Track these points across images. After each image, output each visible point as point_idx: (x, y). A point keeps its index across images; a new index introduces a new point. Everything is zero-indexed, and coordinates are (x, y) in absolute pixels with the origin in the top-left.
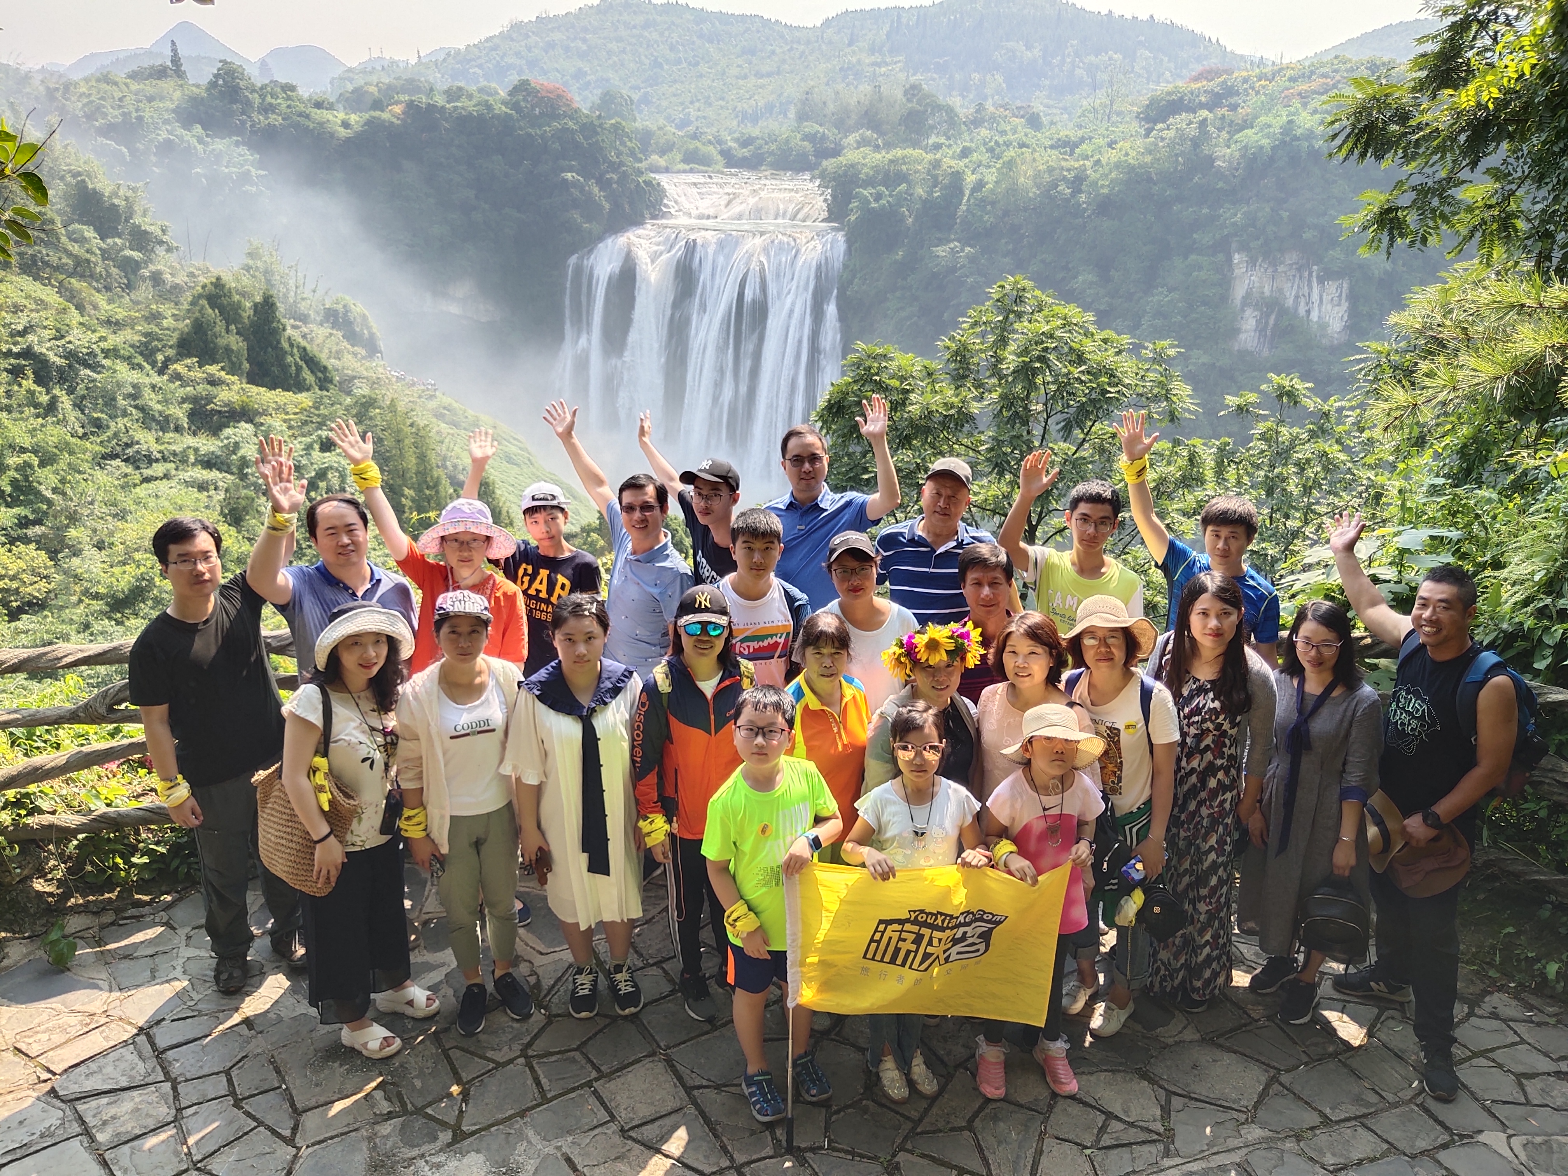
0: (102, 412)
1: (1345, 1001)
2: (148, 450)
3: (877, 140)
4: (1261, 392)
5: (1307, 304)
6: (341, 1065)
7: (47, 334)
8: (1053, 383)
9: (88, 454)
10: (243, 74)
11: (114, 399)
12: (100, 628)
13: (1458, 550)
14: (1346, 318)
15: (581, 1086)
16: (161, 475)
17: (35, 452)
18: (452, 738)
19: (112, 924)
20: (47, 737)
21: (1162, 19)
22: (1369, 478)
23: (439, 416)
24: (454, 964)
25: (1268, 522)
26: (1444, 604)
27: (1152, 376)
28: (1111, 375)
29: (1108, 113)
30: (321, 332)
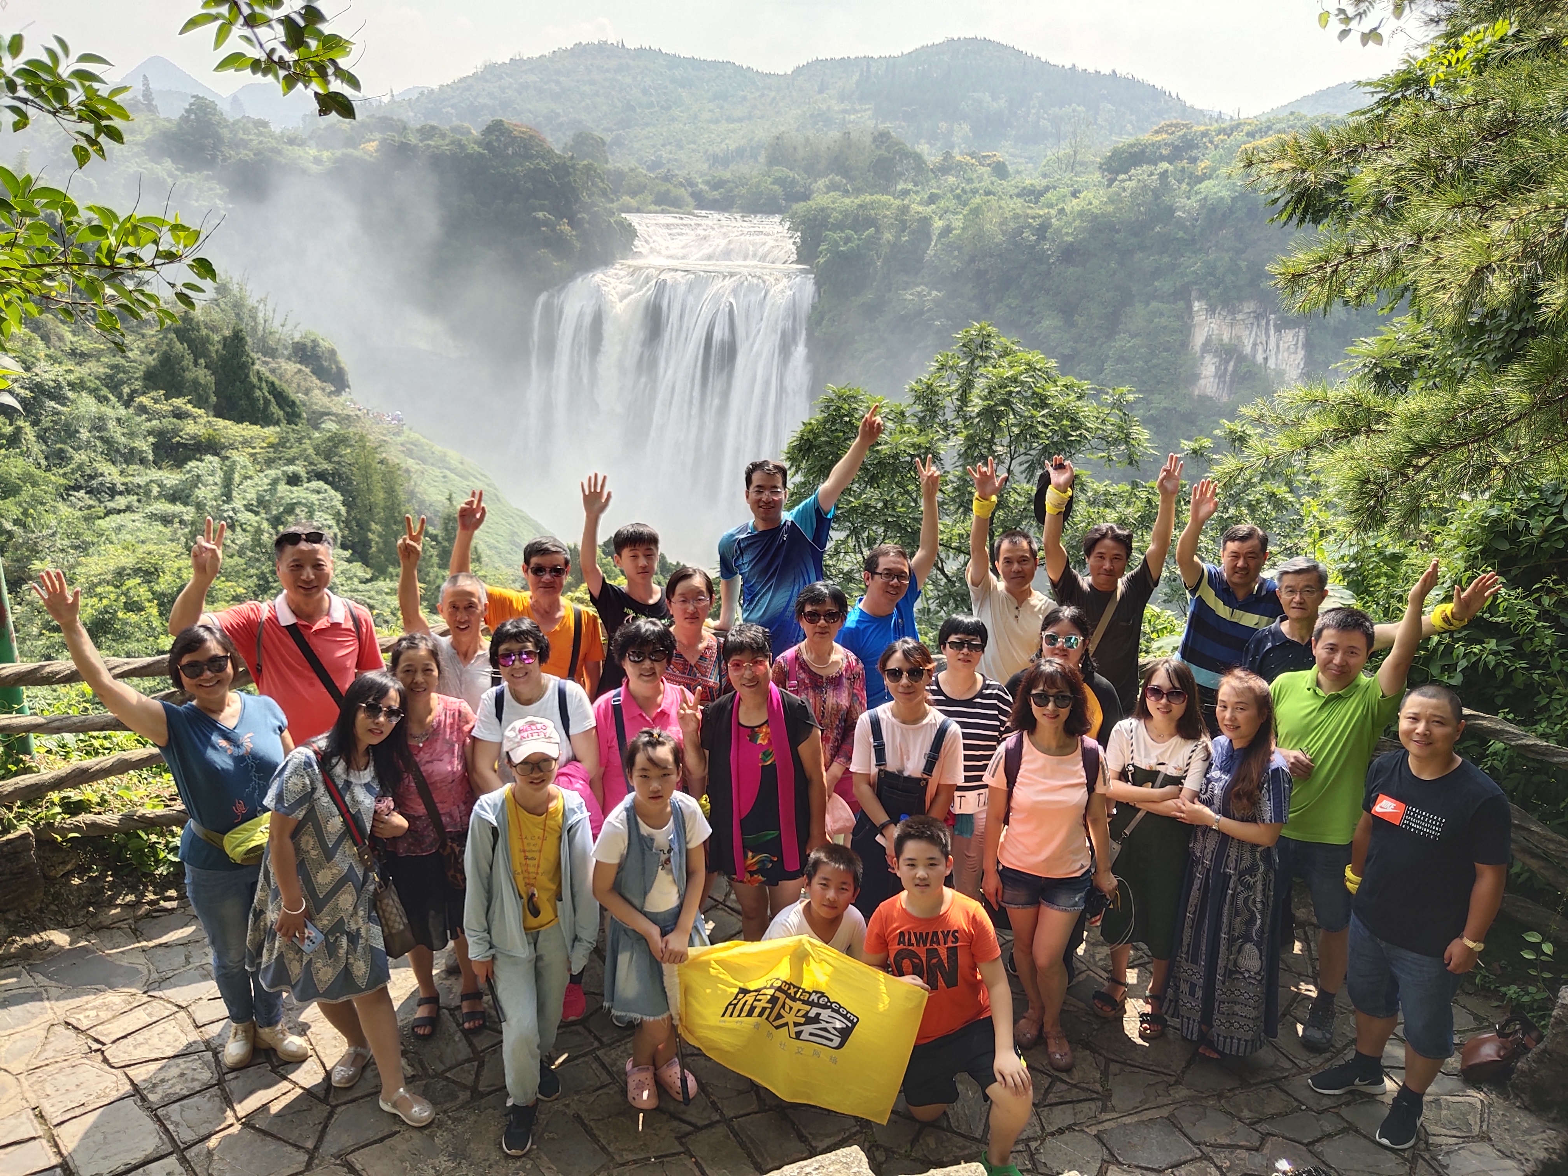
0: (65, 443)
2: (112, 482)
3: (846, 185)
5: (1265, 351)
8: (1016, 426)
9: (51, 485)
10: (215, 109)
11: (77, 431)
14: (1302, 366)
16: (124, 507)
19: (146, 916)
21: (1124, 73)
23: (410, 453)
27: (1111, 420)
28: (1073, 419)
29: (1073, 164)
30: (290, 367)
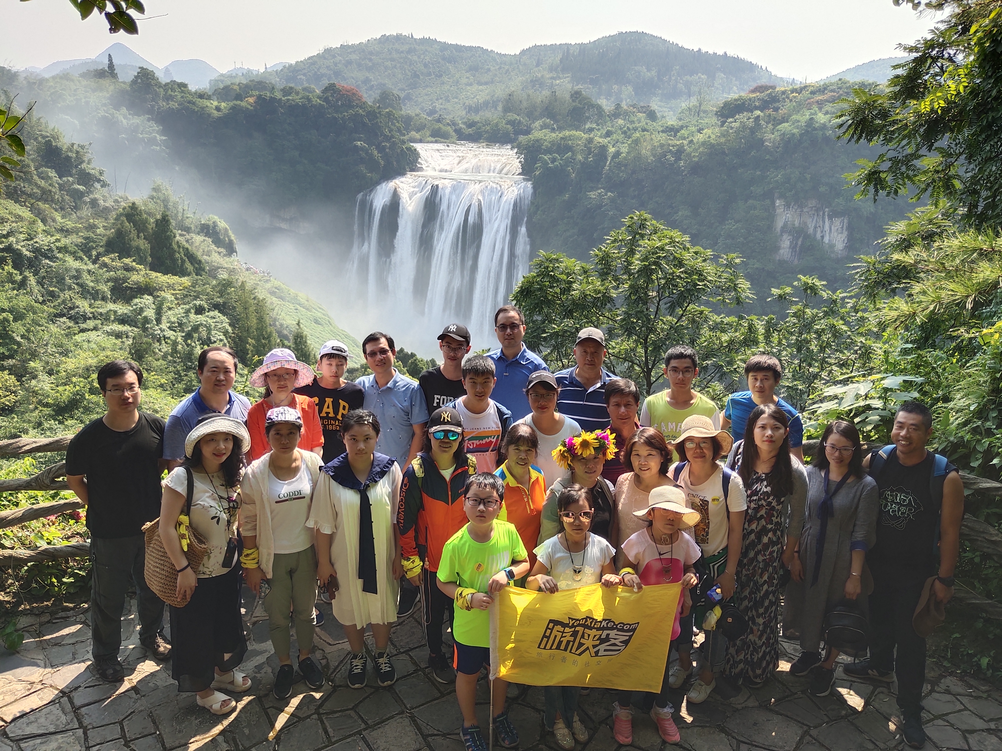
0: (55, 287)
1: (852, 681)
2: (84, 312)
3: (553, 125)
4: (793, 287)
5: (822, 232)
6: (196, 719)
7: (22, 237)
8: (662, 278)
9: (45, 313)
10: (154, 76)
11: (64, 279)
12: (48, 426)
13: (921, 390)
14: (846, 241)
15: (354, 734)
16: (92, 327)
17: (11, 311)
18: (276, 502)
19: (48, 622)
20: (10, 498)
21: (732, 55)
22: (861, 342)
23: (273, 293)
24: (273, 651)
25: (798, 368)
26: (914, 427)
27: (725, 275)
28: (700, 274)
29: (698, 111)
30: (198, 239)
